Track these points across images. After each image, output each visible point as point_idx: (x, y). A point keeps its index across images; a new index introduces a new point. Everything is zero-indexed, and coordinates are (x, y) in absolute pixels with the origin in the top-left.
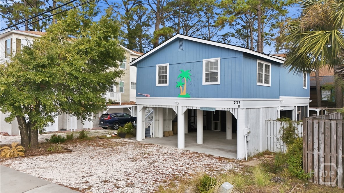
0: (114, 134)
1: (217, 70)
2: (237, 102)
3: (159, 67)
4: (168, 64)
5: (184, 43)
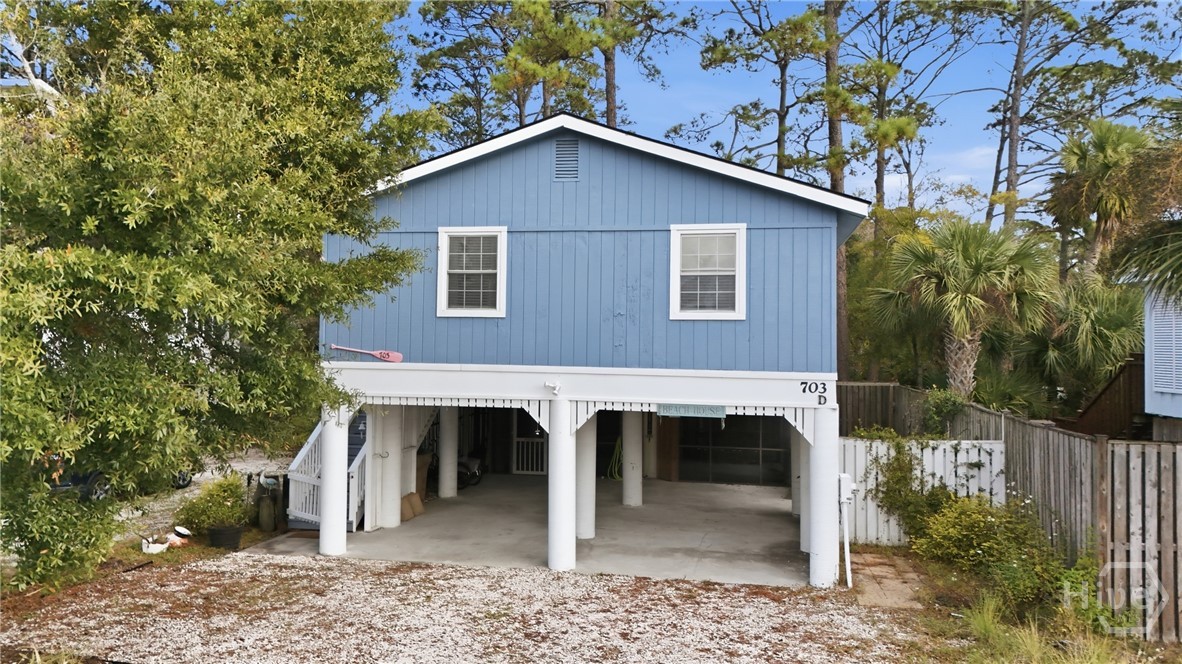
0: (179, 534)
1: (734, 266)
2: (813, 387)
3: (455, 241)
4: (505, 229)
5: (583, 152)
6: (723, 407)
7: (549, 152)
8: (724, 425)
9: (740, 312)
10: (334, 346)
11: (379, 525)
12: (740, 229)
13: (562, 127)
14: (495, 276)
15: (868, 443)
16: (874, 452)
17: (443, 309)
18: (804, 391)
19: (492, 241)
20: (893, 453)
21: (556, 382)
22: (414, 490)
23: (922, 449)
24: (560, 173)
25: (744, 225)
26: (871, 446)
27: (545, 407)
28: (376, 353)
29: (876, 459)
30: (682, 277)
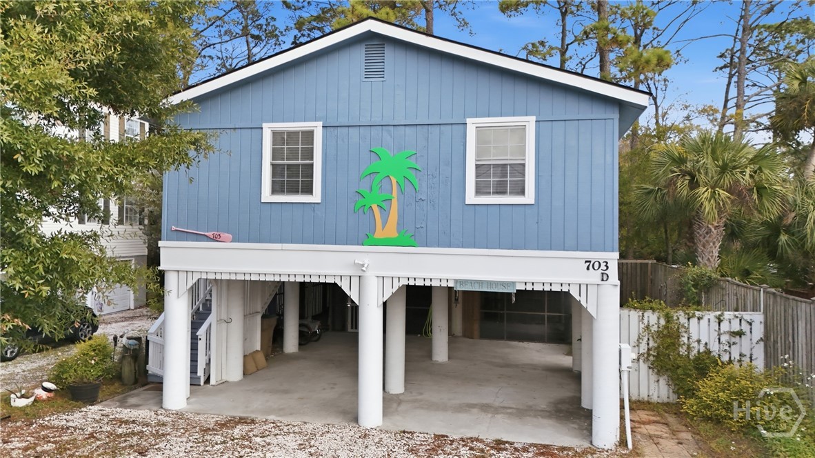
0: (45, 389)
2: (596, 265)
4: (320, 124)
5: (389, 53)
6: (514, 283)
7: (359, 53)
8: (514, 299)
9: (529, 197)
10: (174, 228)
11: (225, 378)
12: (530, 122)
13: (370, 31)
14: (312, 165)
15: (641, 313)
16: (646, 321)
17: (267, 195)
18: (588, 269)
19: (309, 135)
20: (663, 322)
21: (366, 260)
22: (259, 348)
23: (689, 319)
24: (369, 74)
25: (533, 118)
26: (643, 316)
27: (355, 281)
28: (210, 234)
29: (648, 327)
30: (476, 165)
